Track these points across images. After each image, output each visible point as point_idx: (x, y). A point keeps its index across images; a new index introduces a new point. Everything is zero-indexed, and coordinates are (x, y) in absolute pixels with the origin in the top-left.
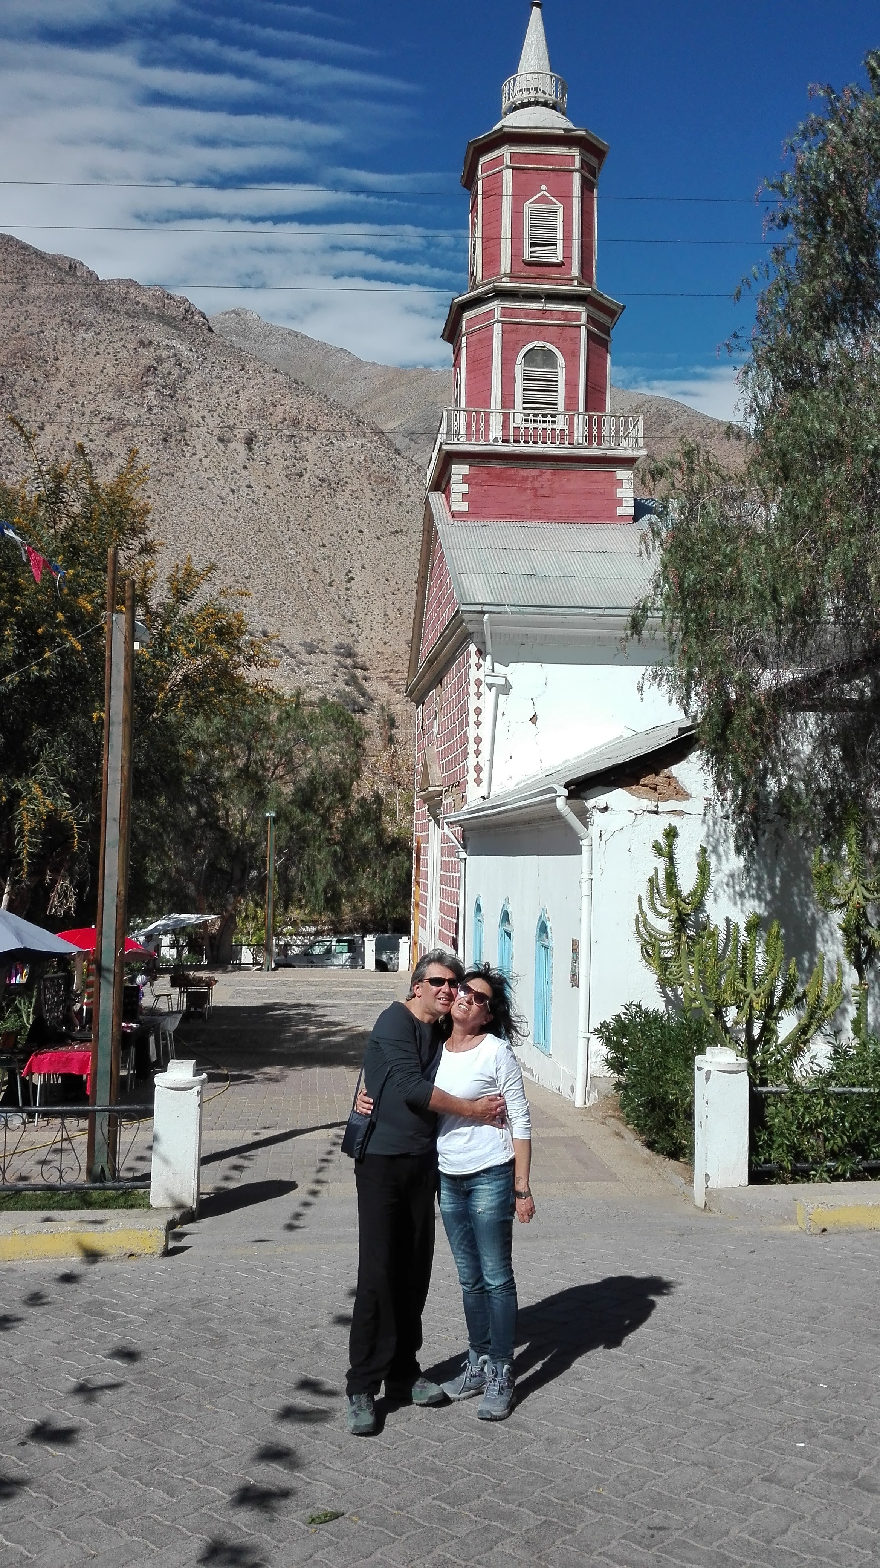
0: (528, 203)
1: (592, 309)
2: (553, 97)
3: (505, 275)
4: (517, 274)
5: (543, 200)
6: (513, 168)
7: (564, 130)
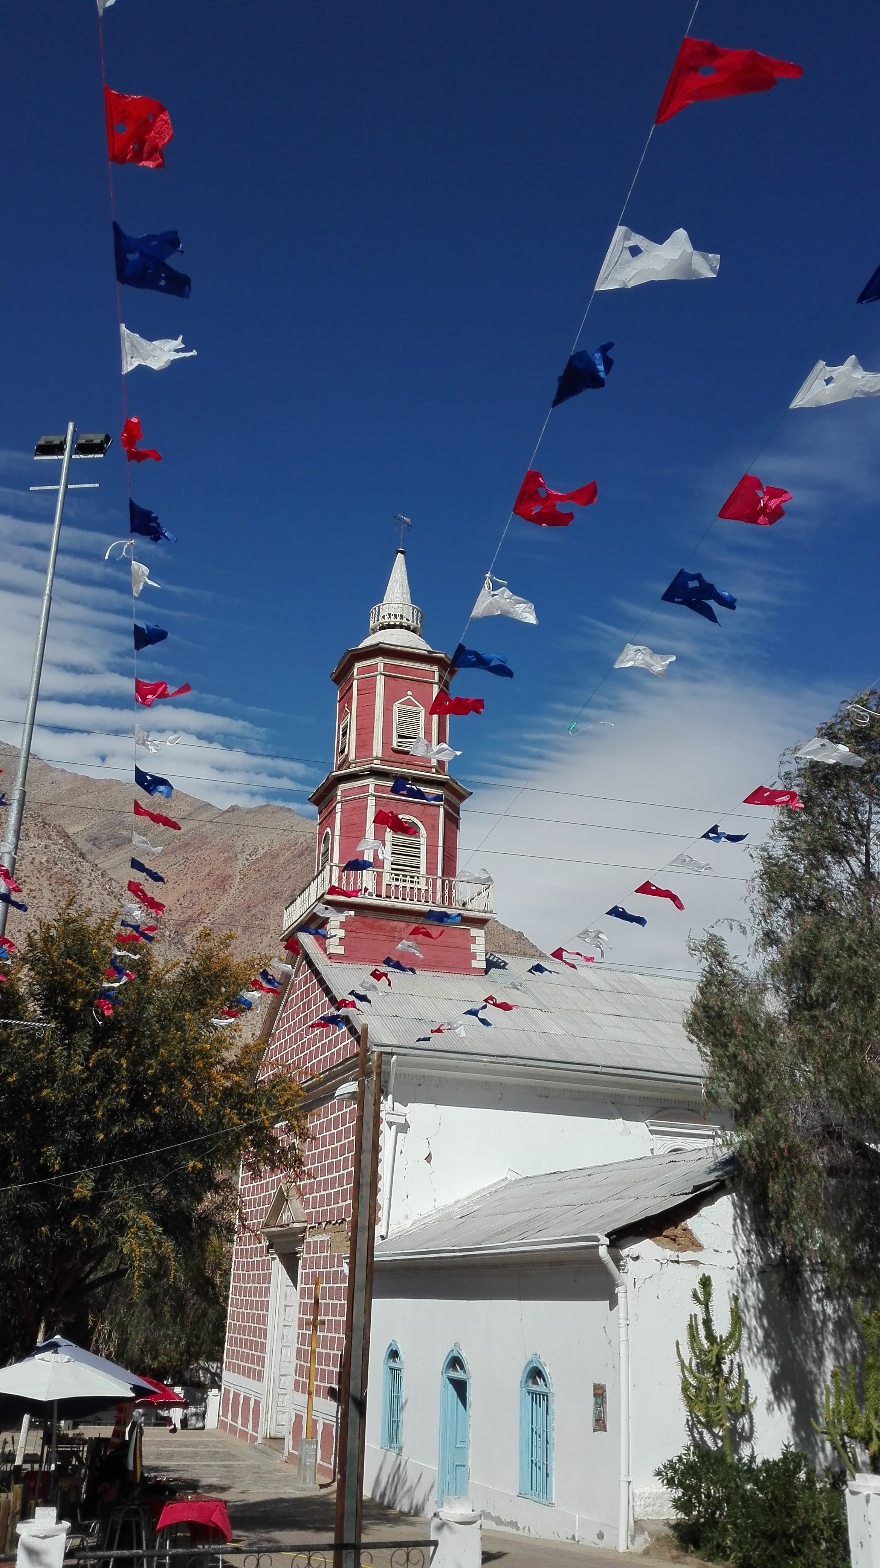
0: (396, 703)
1: (448, 793)
2: (415, 624)
3: (377, 758)
4: (387, 758)
5: (408, 702)
6: (386, 675)
7: (428, 651)
